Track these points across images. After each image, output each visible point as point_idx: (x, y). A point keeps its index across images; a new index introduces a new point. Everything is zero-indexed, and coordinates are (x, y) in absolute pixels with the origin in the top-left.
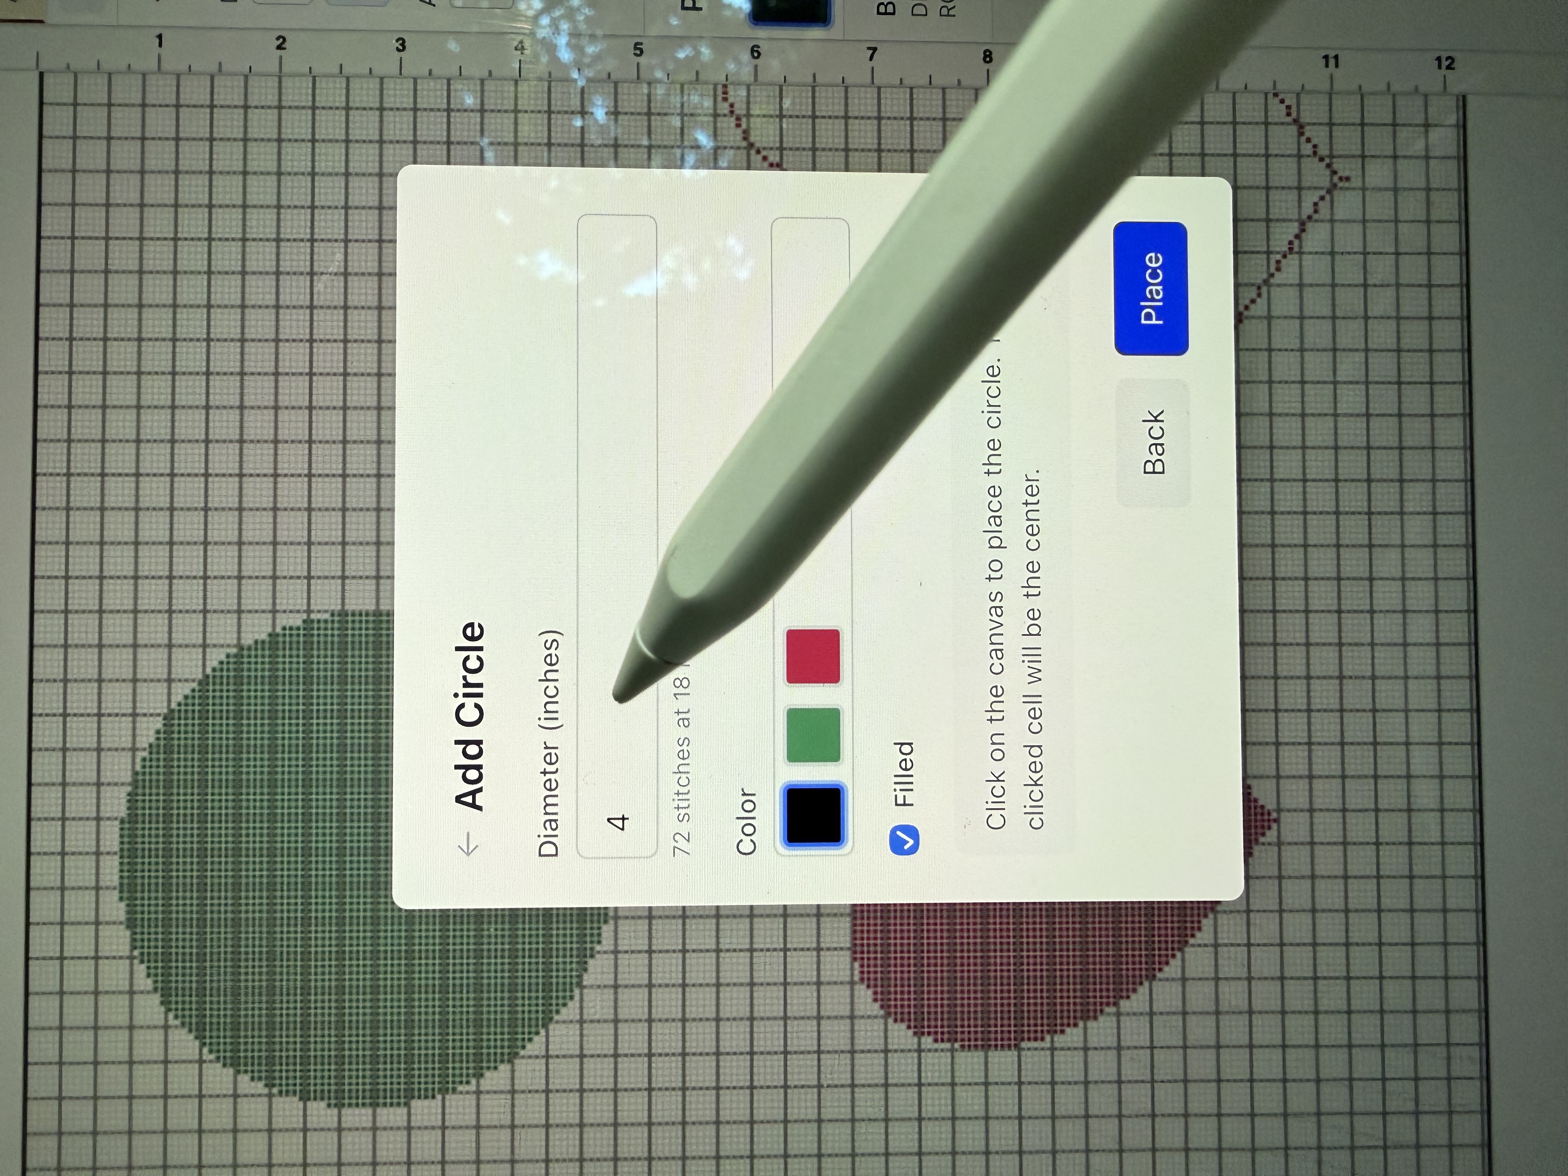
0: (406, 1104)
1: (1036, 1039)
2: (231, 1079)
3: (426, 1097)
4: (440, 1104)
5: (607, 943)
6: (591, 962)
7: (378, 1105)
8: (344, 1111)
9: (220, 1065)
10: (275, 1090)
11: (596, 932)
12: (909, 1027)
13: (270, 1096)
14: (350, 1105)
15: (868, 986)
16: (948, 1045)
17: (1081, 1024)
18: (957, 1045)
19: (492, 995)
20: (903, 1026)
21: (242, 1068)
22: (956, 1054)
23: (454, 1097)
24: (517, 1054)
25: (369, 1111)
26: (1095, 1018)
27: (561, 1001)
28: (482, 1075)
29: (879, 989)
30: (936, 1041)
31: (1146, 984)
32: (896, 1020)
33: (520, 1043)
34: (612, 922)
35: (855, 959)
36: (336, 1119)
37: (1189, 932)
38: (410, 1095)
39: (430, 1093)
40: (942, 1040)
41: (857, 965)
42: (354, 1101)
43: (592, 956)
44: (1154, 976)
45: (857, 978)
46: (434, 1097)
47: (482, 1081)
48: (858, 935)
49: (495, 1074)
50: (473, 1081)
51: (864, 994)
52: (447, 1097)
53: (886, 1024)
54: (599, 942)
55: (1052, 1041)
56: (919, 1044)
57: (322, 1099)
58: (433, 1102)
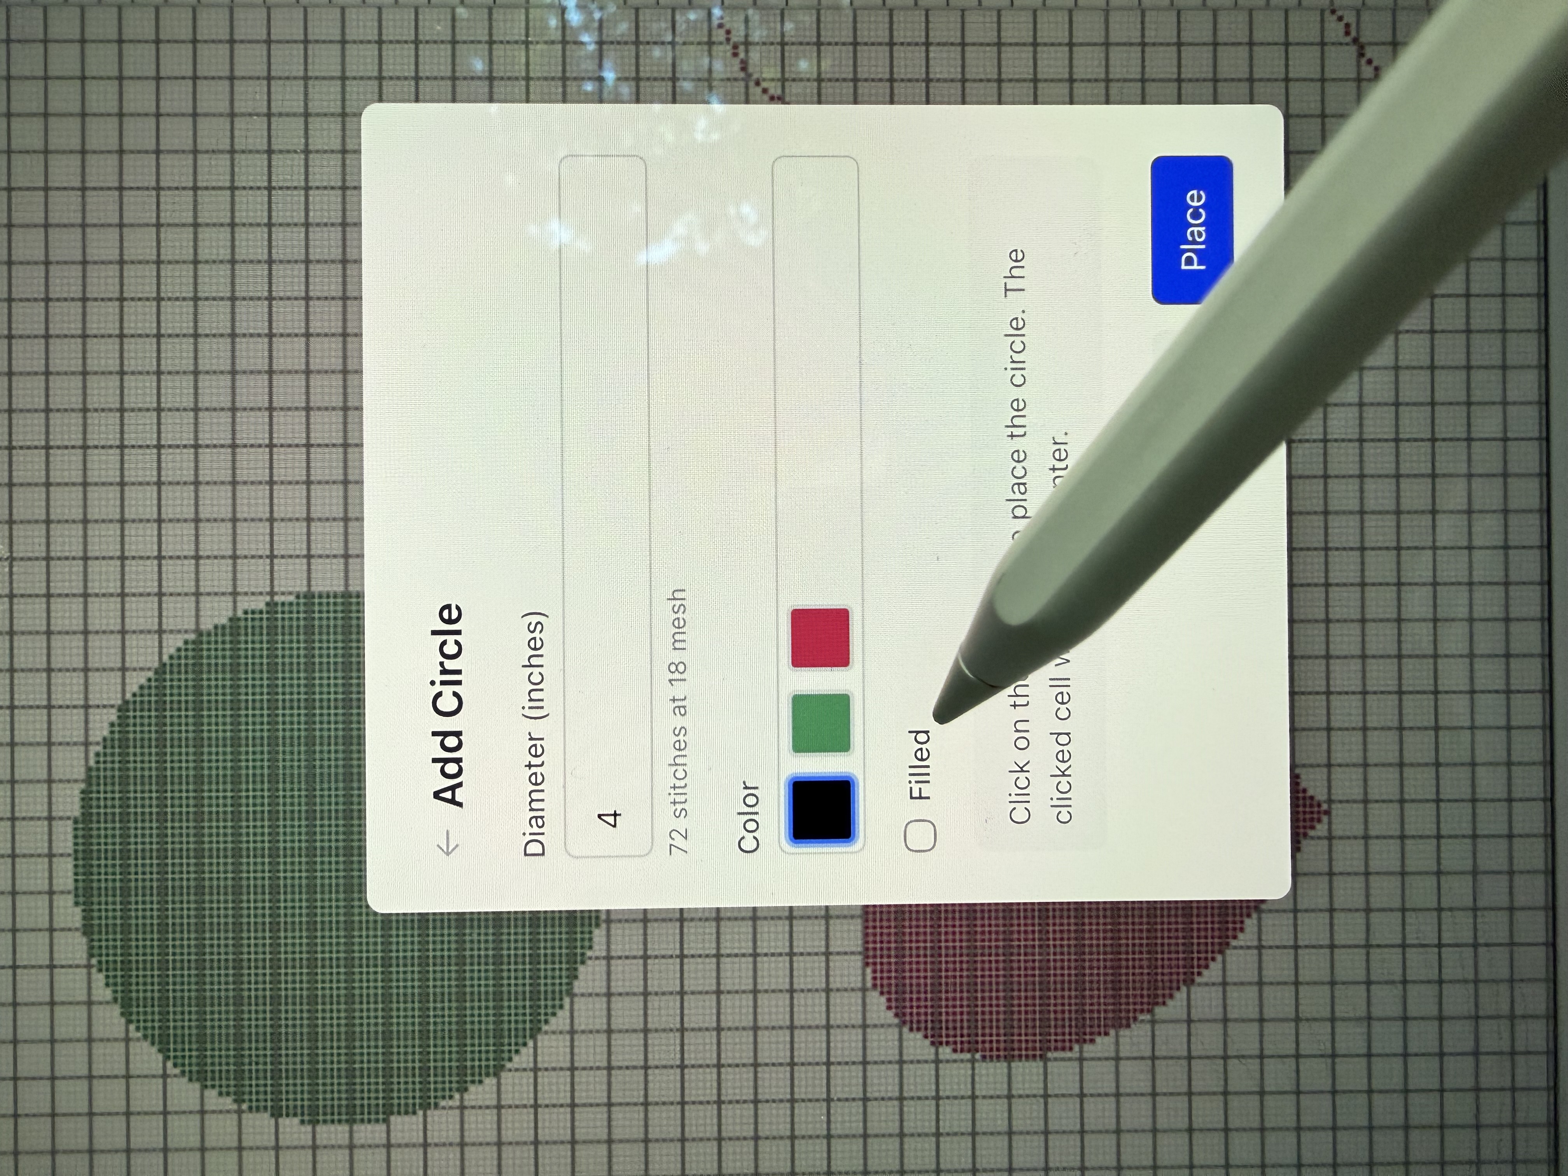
0: (384, 1120)
1: (1063, 1049)
2: (198, 1094)
3: (406, 1113)
4: (421, 1119)
5: (599, 948)
6: (581, 969)
7: (354, 1121)
8: (319, 1128)
9: (186, 1079)
10: (245, 1106)
11: (587, 936)
12: (926, 1037)
13: (240, 1112)
14: (325, 1122)
15: (882, 993)
16: (968, 1056)
17: (1112, 1032)
18: (978, 1056)
19: (476, 1004)
20: (919, 1035)
21: (209, 1083)
22: (977, 1065)
23: (437, 1112)
24: (503, 1066)
25: (346, 1128)
26: (1128, 1026)
27: (550, 1011)
28: (466, 1090)
29: (893, 996)
30: (955, 1051)
31: (1184, 989)
32: (911, 1029)
33: (506, 1055)
34: (604, 926)
35: (867, 964)
36: (310, 1136)
37: (1230, 933)
38: (389, 1111)
39: (410, 1109)
40: (962, 1051)
41: (869, 970)
42: (329, 1117)
43: (583, 962)
44: (1193, 981)
45: (869, 984)
46: (414, 1113)
47: (466, 1096)
48: (871, 939)
49: (480, 1088)
50: (457, 1096)
51: (877, 1002)
52: (429, 1112)
53: (901, 1034)
54: (590, 948)
55: (1081, 1052)
56: (937, 1054)
57: (295, 1115)
58: (414, 1118)
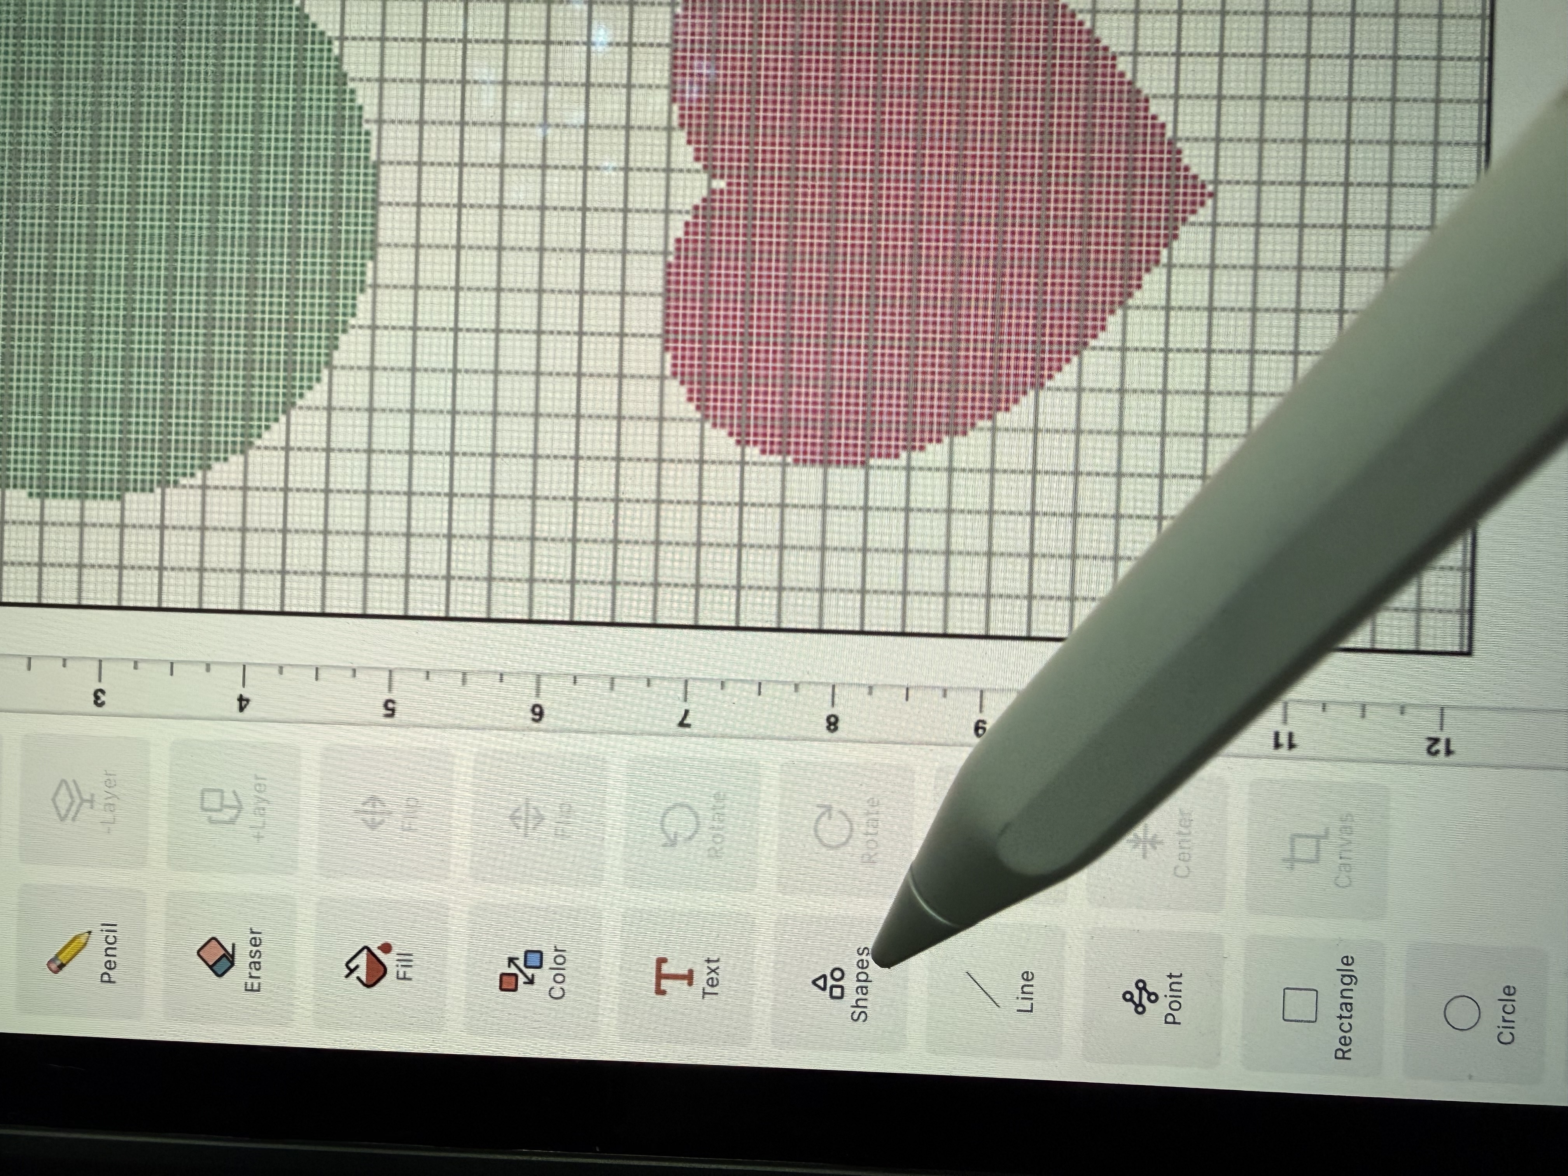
0: (119, 497)
1: (888, 456)
3: (143, 490)
4: (159, 498)
5: (363, 316)
6: (343, 338)
7: (86, 496)
8: (47, 502)
11: (350, 302)
12: (731, 434)
14: (55, 495)
15: (682, 383)
16: (779, 458)
17: (946, 439)
18: (790, 459)
19: (225, 373)
20: (724, 432)
22: (788, 469)
23: (175, 491)
24: (251, 444)
25: (77, 503)
26: (965, 433)
27: (305, 383)
28: (209, 467)
29: (696, 387)
30: (763, 452)
31: (1031, 393)
32: (715, 425)
33: (255, 431)
34: (369, 291)
35: (667, 349)
36: (38, 511)
37: (1090, 332)
38: (124, 488)
39: (148, 486)
40: (772, 452)
41: (669, 356)
42: (59, 491)
43: (344, 331)
44: (1042, 385)
45: (668, 371)
46: (152, 491)
47: (209, 474)
48: (672, 320)
49: (225, 467)
50: (199, 474)
51: (676, 391)
52: (168, 491)
53: (702, 429)
54: (354, 315)
55: (909, 458)
56: (743, 454)
57: (23, 487)
58: (151, 497)
